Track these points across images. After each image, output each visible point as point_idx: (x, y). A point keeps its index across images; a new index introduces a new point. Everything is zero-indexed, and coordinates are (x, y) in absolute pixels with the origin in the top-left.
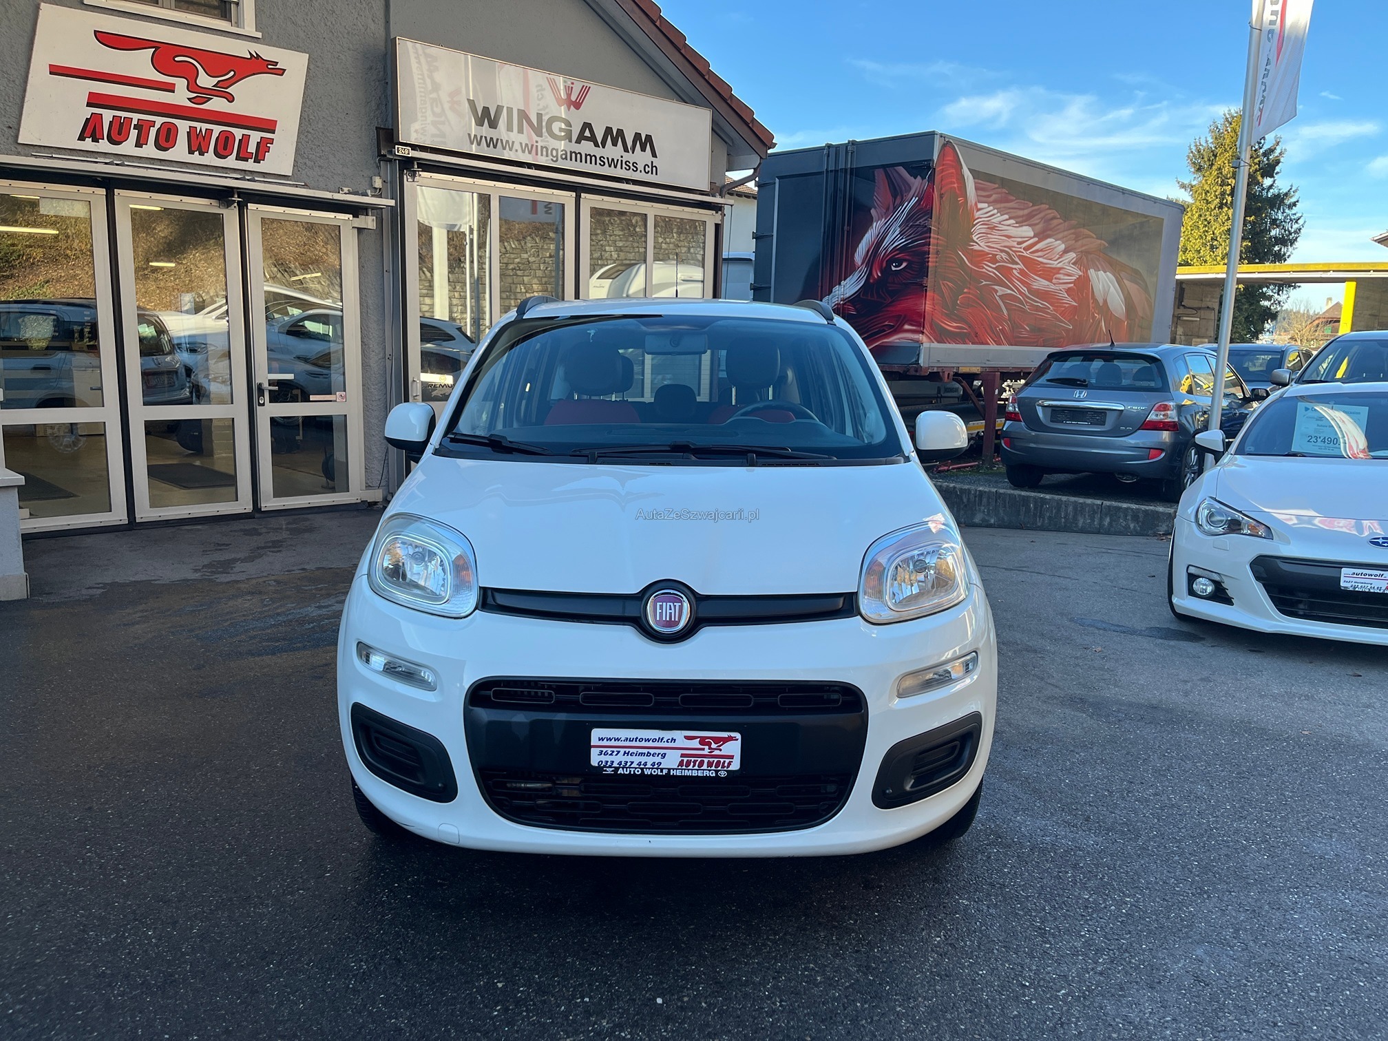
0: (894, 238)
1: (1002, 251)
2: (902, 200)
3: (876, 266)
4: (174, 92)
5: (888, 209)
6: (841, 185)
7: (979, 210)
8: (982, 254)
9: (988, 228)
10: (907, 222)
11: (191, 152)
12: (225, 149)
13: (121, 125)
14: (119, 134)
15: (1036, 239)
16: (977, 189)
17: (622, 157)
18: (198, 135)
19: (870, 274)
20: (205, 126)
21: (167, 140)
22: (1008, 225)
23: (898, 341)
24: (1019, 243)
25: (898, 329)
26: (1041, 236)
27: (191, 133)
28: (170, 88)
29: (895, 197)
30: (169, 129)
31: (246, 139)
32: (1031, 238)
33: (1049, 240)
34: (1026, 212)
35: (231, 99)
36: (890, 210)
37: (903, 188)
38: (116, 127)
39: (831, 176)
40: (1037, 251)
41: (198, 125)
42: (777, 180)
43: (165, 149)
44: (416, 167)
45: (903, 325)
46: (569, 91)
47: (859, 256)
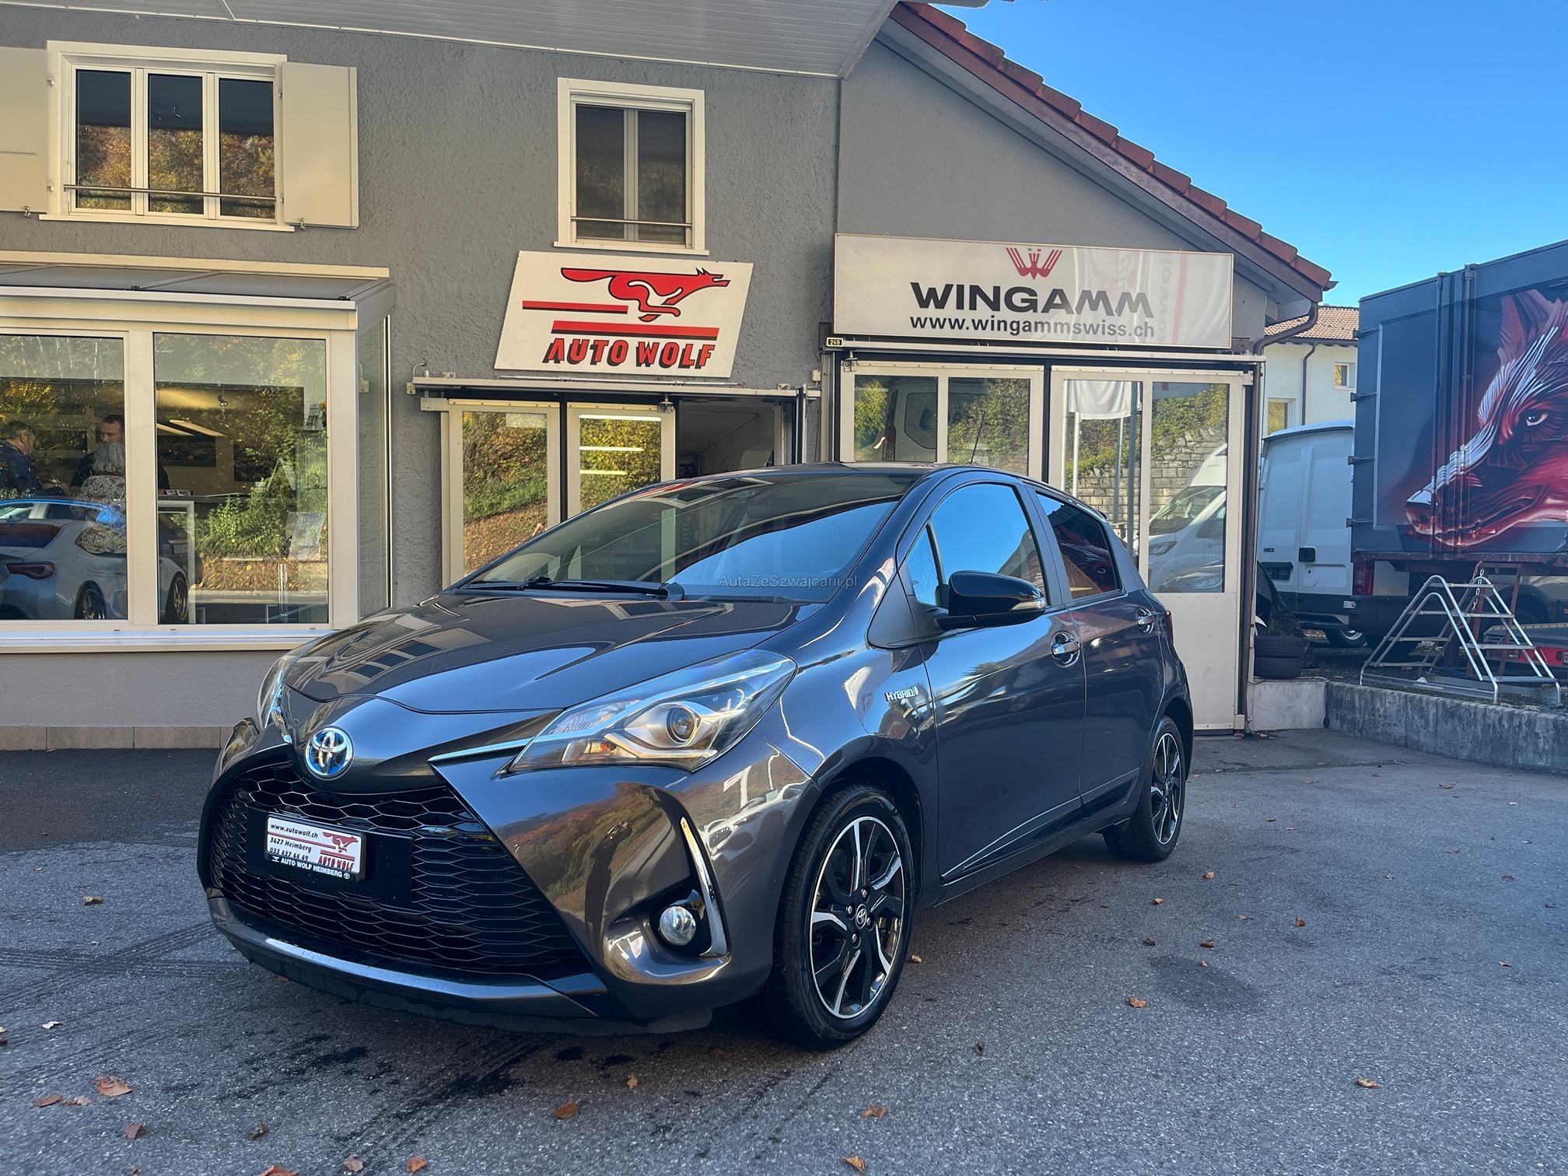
0: (1529, 383)
2: (1538, 330)
3: (1506, 422)
4: (626, 313)
5: (1519, 347)
6: (1457, 323)
10: (1545, 360)
11: (639, 364)
12: (669, 359)
13: (580, 346)
14: (578, 354)
17: (1104, 321)
18: (646, 349)
19: (1499, 433)
20: (652, 341)
21: (618, 356)
23: (1539, 520)
25: (1539, 505)
27: (640, 348)
28: (623, 310)
29: (1528, 330)
30: (621, 347)
31: (689, 347)
35: (677, 313)
36: (1521, 348)
37: (1538, 317)
38: (574, 350)
39: (1445, 313)
41: (646, 340)
42: (1381, 327)
43: (616, 364)
44: (852, 356)
45: (1545, 499)
46: (1034, 259)
47: (1483, 412)
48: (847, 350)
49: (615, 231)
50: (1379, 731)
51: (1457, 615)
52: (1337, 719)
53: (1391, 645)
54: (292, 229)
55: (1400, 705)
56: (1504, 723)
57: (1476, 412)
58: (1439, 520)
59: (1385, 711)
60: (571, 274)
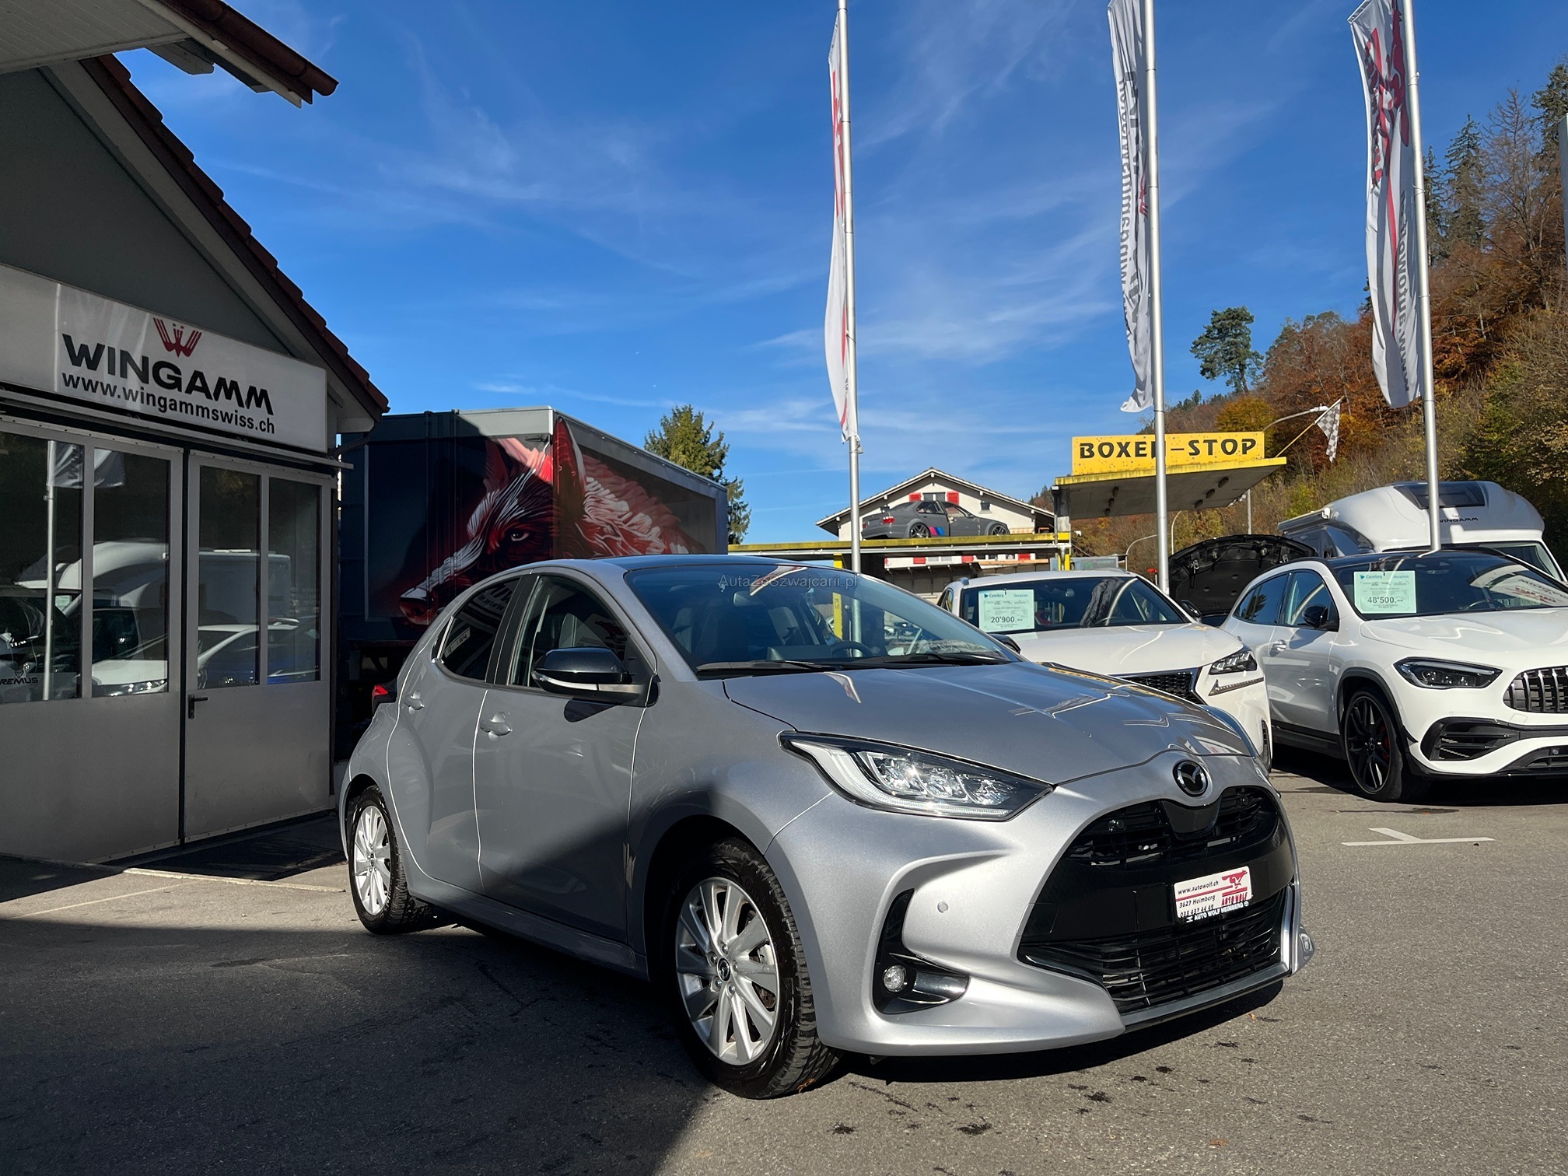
0: (512, 508)
1: (608, 524)
2: (519, 470)
3: (493, 537)
5: (503, 480)
6: (446, 454)
7: (588, 483)
8: (592, 526)
9: (596, 501)
10: (525, 493)
15: (630, 514)
16: (585, 463)
17: (236, 411)
19: (486, 546)
22: (610, 499)
24: (620, 517)
26: (634, 510)
29: (510, 469)
32: (627, 512)
33: (640, 515)
34: (624, 486)
36: (505, 481)
39: (434, 444)
40: (632, 525)
46: (178, 335)
47: (472, 528)
57: (465, 528)
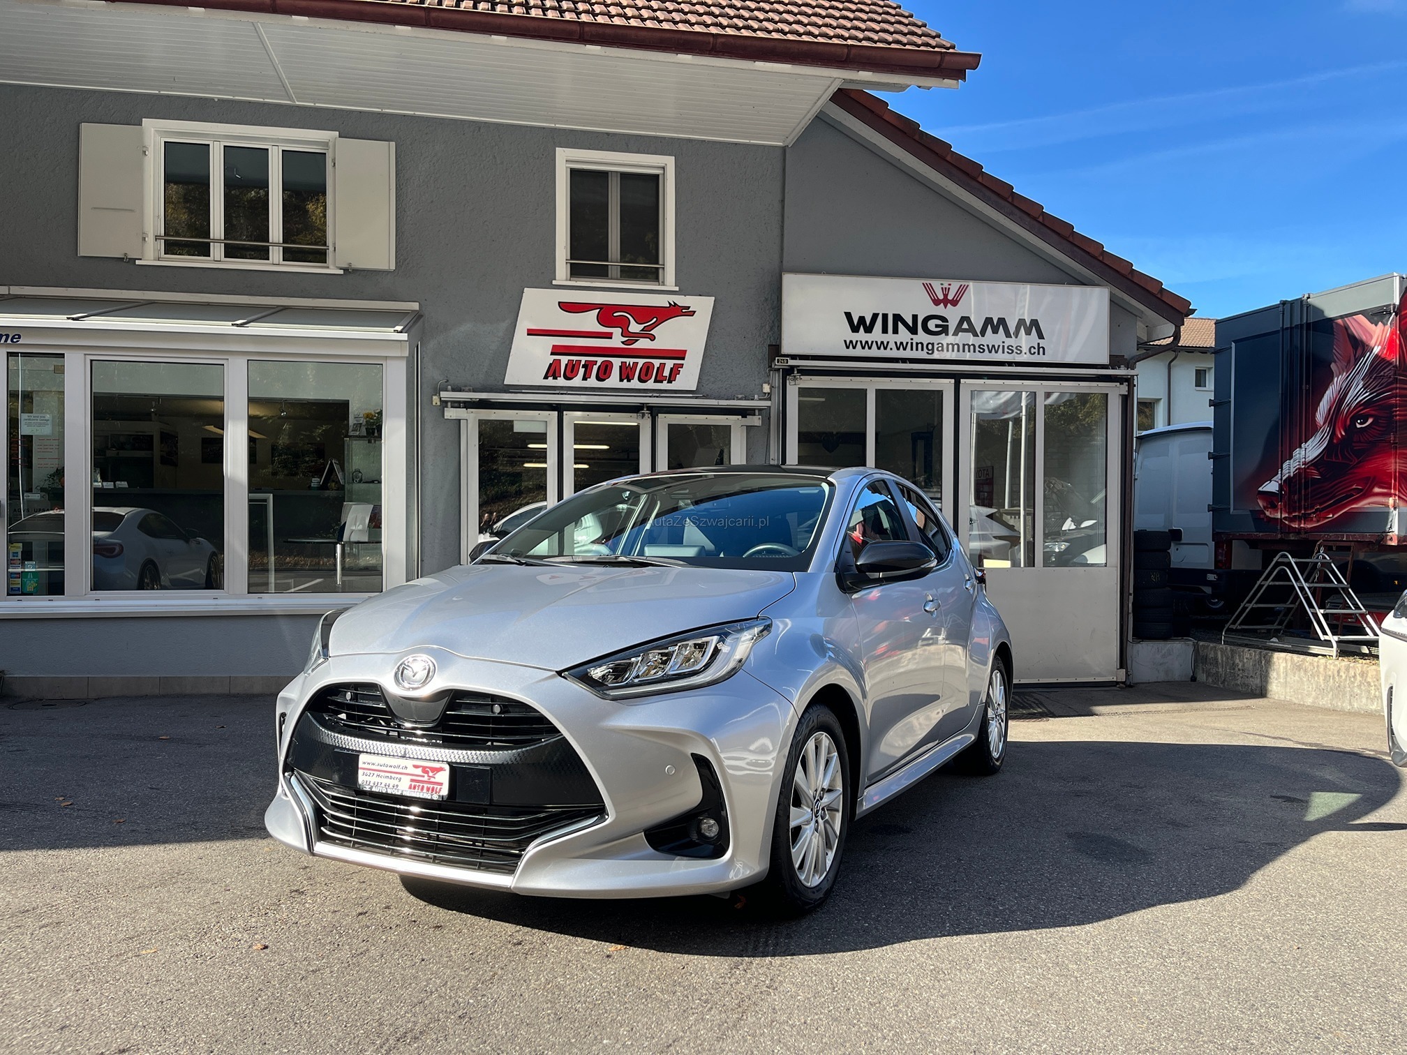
0: (1358, 393)
2: (1364, 349)
3: (1339, 424)
4: (611, 338)
5: (1349, 362)
6: (1297, 342)
10: (1370, 374)
11: (621, 380)
12: (646, 375)
13: (574, 365)
14: (572, 372)
17: (1004, 342)
18: (627, 368)
19: (1333, 435)
20: (631, 361)
21: (605, 373)
23: (1368, 506)
25: (1367, 493)
27: (623, 367)
28: (609, 336)
29: (1355, 348)
30: (607, 366)
31: (663, 366)
35: (653, 338)
36: (1351, 363)
38: (569, 369)
39: (1287, 334)
41: (627, 360)
42: (1233, 344)
43: (603, 380)
44: (796, 372)
45: (1373, 488)
46: (946, 292)
47: (1320, 417)
48: (792, 367)
49: (602, 273)
50: (1239, 683)
51: (1301, 585)
52: (1203, 673)
53: (1248, 610)
54: (341, 272)
55: (1255, 660)
56: (1342, 674)
58: (1285, 507)
59: (1243, 665)
60: (567, 307)
